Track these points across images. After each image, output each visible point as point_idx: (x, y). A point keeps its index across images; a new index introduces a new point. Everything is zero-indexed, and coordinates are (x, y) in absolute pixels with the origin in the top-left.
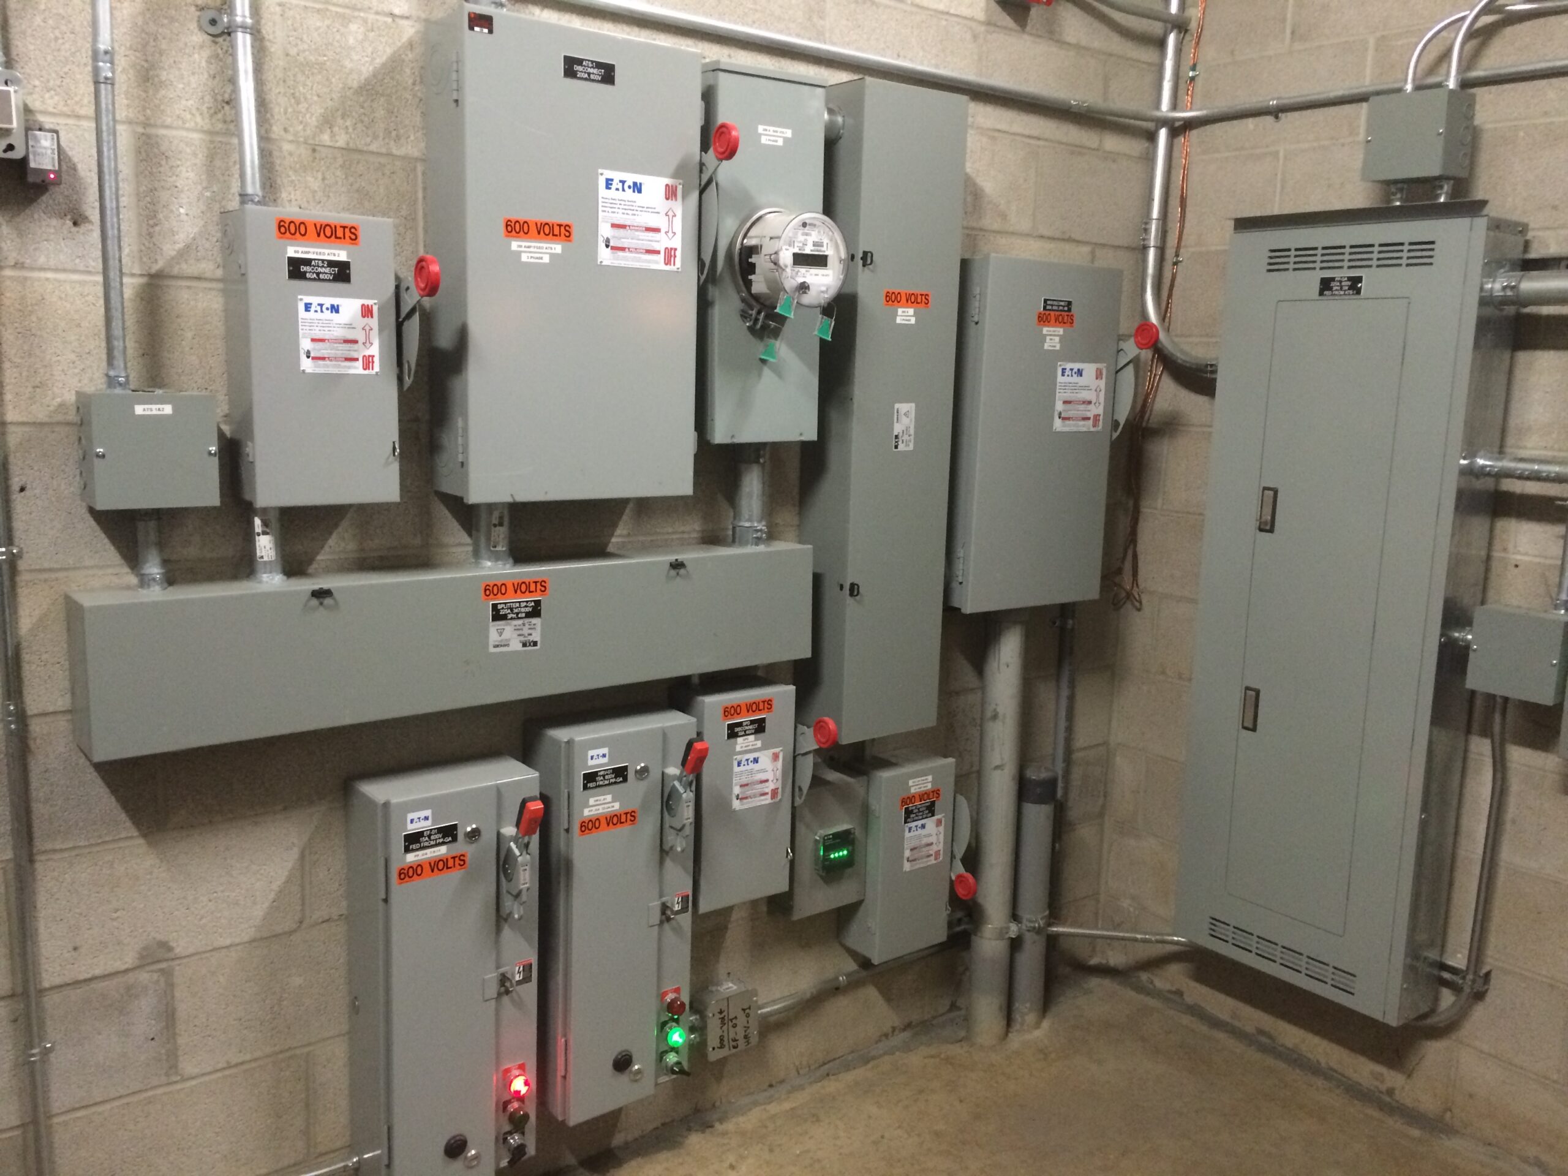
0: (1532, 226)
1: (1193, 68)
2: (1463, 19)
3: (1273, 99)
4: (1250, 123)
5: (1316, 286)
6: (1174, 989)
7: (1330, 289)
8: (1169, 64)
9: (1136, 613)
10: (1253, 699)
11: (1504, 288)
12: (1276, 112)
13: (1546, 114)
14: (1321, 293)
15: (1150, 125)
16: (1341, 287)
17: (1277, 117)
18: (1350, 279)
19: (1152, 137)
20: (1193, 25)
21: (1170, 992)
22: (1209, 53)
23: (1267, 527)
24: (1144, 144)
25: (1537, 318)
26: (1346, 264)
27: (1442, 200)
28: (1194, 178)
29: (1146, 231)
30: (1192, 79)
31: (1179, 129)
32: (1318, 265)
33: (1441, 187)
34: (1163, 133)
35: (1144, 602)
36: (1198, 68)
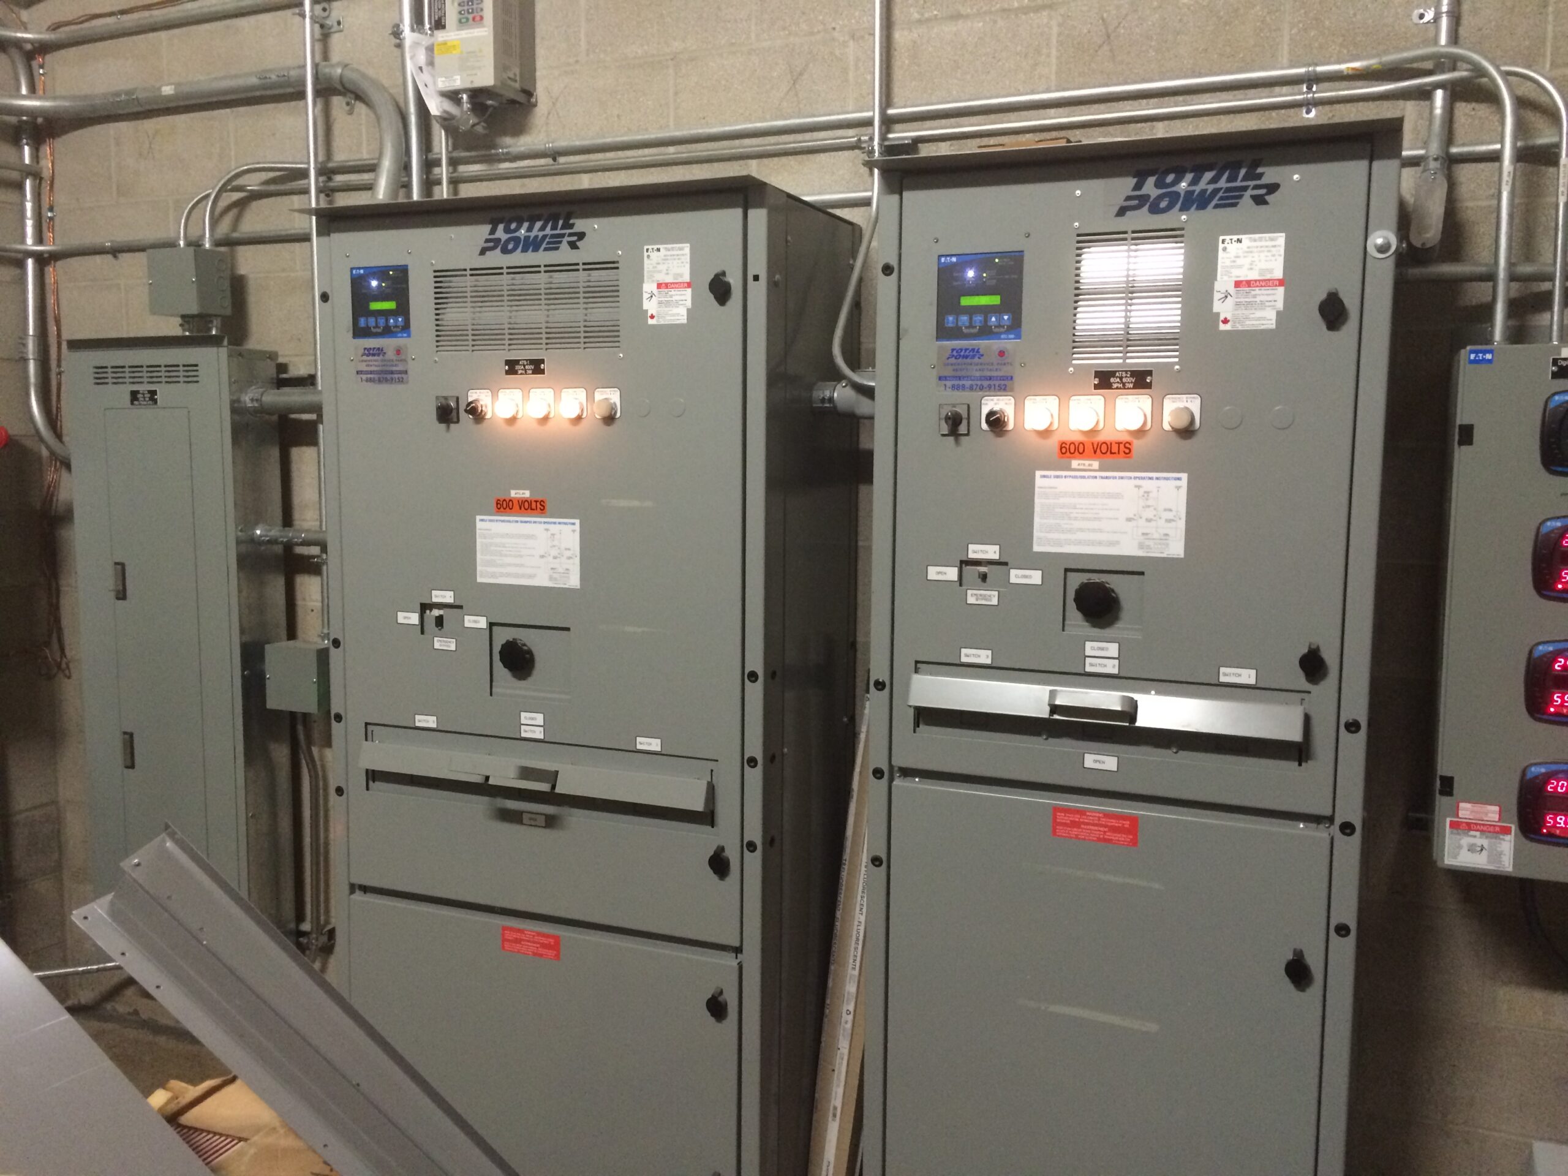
0: (280, 353)
1: (51, 209)
2: (207, 196)
3: (107, 242)
4: (98, 259)
5: (128, 397)
6: (131, 1010)
7: (137, 399)
8: (29, 206)
9: (66, 680)
10: (129, 740)
11: (252, 400)
12: (115, 251)
13: (284, 270)
14: (132, 403)
15: (20, 256)
16: (144, 398)
17: (115, 257)
18: (150, 392)
19: (20, 264)
20: (46, 174)
21: (129, 1014)
22: (61, 199)
23: (122, 595)
24: (18, 271)
25: (300, 421)
26: (146, 380)
27: (214, 333)
28: (64, 303)
29: (25, 345)
30: (51, 219)
31: (43, 261)
32: (128, 380)
33: (211, 322)
34: (30, 262)
35: (72, 671)
36: (55, 209)
